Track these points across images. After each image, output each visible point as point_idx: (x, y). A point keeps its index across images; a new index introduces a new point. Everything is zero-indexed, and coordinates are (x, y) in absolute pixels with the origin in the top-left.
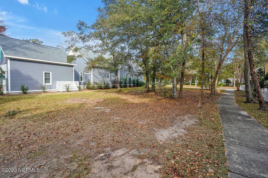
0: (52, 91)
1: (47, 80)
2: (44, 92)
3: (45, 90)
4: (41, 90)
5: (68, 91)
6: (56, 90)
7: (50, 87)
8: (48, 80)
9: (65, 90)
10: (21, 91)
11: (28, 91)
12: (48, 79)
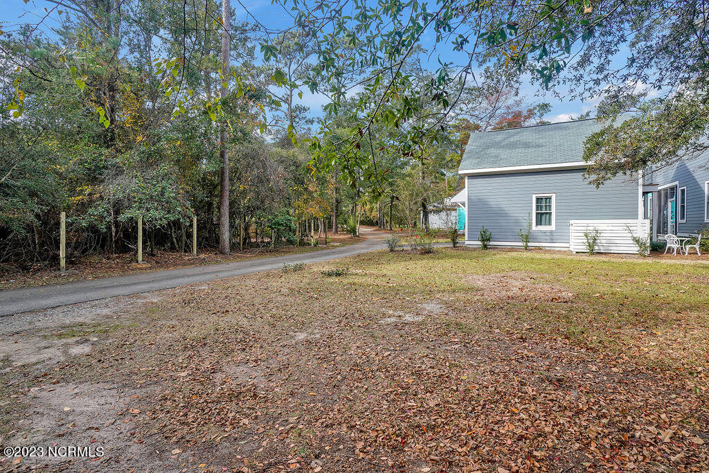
0: (557, 249)
1: (542, 217)
2: (526, 248)
3: (529, 244)
4: (521, 244)
5: (592, 253)
6: (567, 245)
7: (552, 237)
8: (548, 216)
9: (584, 248)
10: (480, 243)
11: (491, 243)
12: (547, 213)
